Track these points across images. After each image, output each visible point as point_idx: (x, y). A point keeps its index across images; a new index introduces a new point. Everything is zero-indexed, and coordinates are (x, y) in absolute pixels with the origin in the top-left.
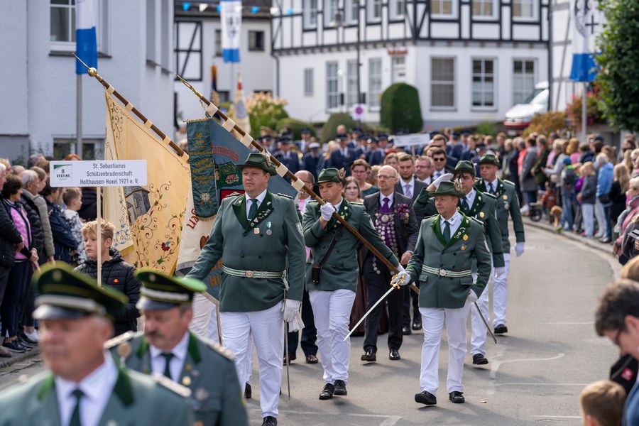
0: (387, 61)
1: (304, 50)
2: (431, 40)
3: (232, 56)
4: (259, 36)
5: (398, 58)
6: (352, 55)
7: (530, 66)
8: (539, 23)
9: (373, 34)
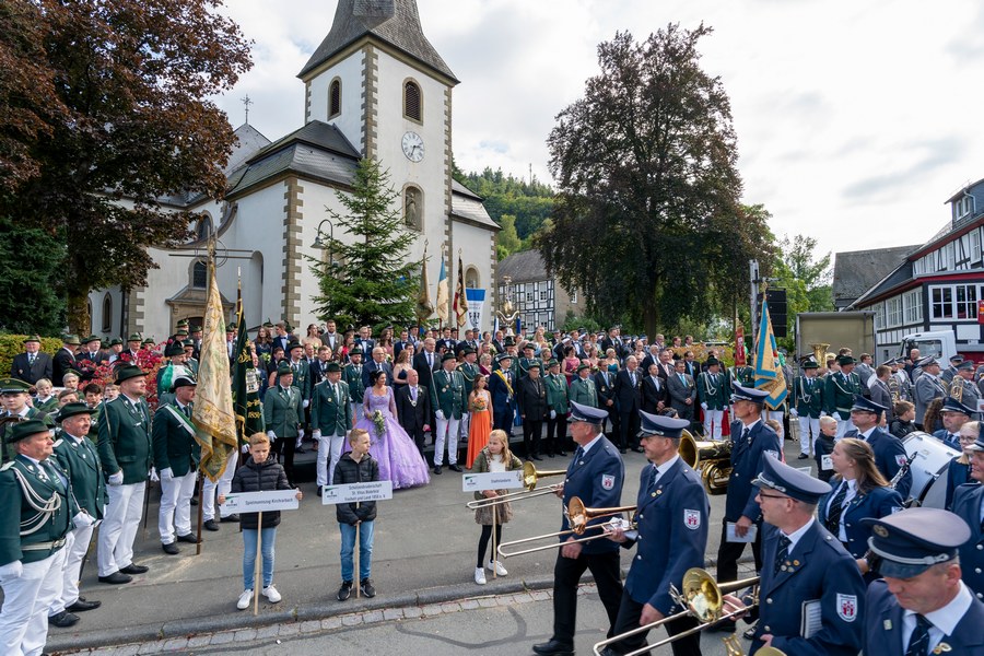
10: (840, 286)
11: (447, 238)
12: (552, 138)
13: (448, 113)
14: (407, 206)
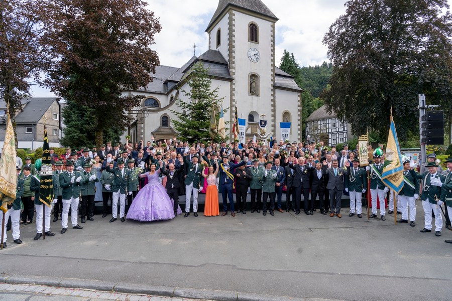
11: (272, 98)
12: (325, 39)
13: (273, 36)
14: (251, 84)
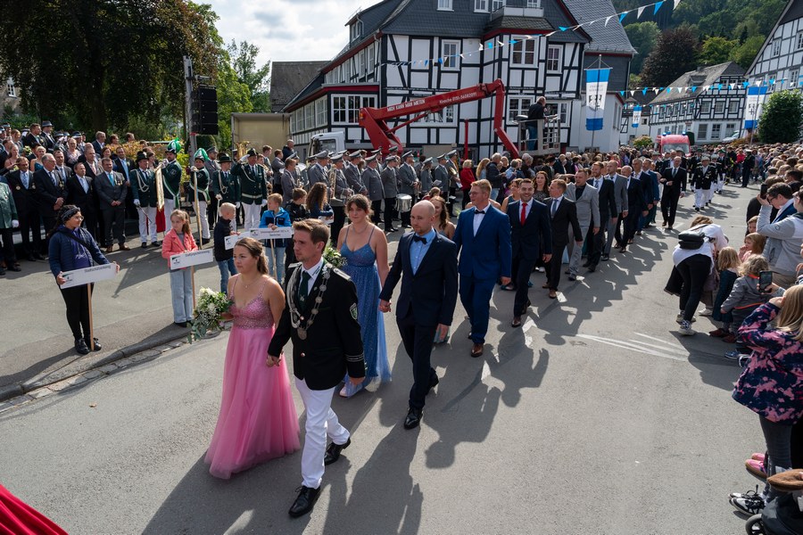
0: (685, 126)
1: (659, 123)
2: (700, 119)
3: (637, 125)
4: (646, 120)
5: (689, 125)
6: (674, 124)
7: (733, 126)
8: (738, 113)
9: (681, 118)
10: (275, 92)
